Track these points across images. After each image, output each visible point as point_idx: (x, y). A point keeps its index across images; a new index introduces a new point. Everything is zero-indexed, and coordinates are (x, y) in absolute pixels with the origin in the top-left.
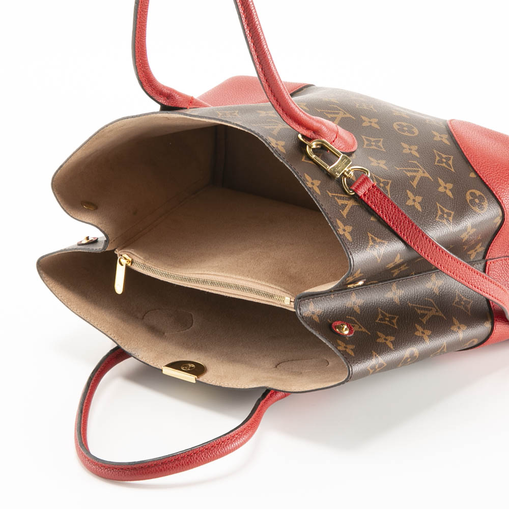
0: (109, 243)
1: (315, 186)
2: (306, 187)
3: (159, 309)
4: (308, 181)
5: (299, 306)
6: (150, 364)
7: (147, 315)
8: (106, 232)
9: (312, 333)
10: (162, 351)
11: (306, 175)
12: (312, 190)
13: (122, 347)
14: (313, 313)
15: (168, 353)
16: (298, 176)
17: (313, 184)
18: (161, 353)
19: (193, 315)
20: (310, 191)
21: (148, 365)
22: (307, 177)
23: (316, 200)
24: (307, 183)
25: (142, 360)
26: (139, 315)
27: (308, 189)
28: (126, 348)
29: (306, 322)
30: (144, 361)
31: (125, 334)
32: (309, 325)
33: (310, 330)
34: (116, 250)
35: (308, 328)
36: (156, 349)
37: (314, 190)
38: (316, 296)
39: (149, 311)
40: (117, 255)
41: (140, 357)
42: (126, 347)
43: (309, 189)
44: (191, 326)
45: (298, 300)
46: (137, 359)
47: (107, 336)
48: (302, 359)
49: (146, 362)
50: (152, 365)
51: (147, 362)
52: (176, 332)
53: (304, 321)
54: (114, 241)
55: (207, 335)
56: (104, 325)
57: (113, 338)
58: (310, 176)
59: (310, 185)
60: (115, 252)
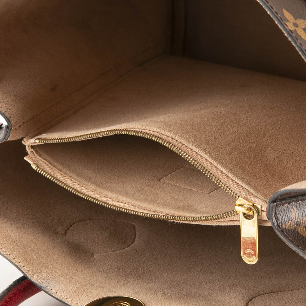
0: (11, 129)
1: (299, 28)
2: (286, 29)
3: (90, 219)
4: (288, 21)
5: (275, 213)
6: (66, 302)
7: (72, 228)
8: (7, 114)
9: (298, 254)
10: (85, 281)
11: (285, 11)
12: (294, 35)
13: (30, 277)
14: (298, 224)
15: (94, 285)
16: (272, 12)
17: (296, 25)
18: (85, 285)
19: (137, 227)
20: (291, 36)
21: (64, 303)
22: (287, 15)
23: (301, 50)
24: (287, 23)
25: (56, 296)
26: (60, 229)
27: (288, 33)
28: (35, 279)
29: (287, 237)
30: (58, 298)
31: (35, 257)
32: (292, 241)
33: (294, 248)
34: (25, 139)
35: (291, 246)
36: (77, 278)
37: (297, 34)
38: (301, 198)
39: (74, 223)
40: (25, 146)
41: (53, 292)
42: (35, 277)
43: (290, 32)
44: (133, 242)
45: (272, 204)
46: (50, 295)
47: (9, 260)
48: (284, 291)
49: (61, 299)
50: (69, 304)
51: (63, 299)
52: (111, 252)
53: (285, 236)
54: (20, 126)
55: (153, 256)
56: (6, 245)
57: (16, 264)
58: (291, 14)
59: (291, 27)
60: (23, 142)
